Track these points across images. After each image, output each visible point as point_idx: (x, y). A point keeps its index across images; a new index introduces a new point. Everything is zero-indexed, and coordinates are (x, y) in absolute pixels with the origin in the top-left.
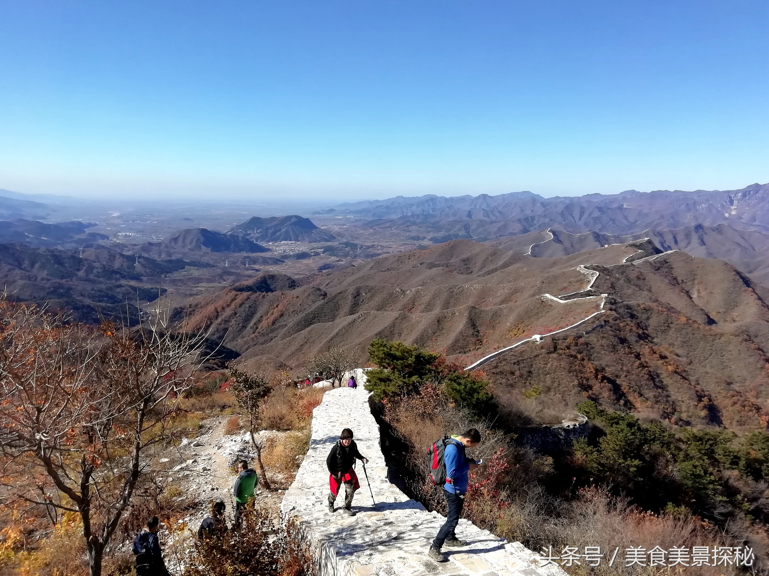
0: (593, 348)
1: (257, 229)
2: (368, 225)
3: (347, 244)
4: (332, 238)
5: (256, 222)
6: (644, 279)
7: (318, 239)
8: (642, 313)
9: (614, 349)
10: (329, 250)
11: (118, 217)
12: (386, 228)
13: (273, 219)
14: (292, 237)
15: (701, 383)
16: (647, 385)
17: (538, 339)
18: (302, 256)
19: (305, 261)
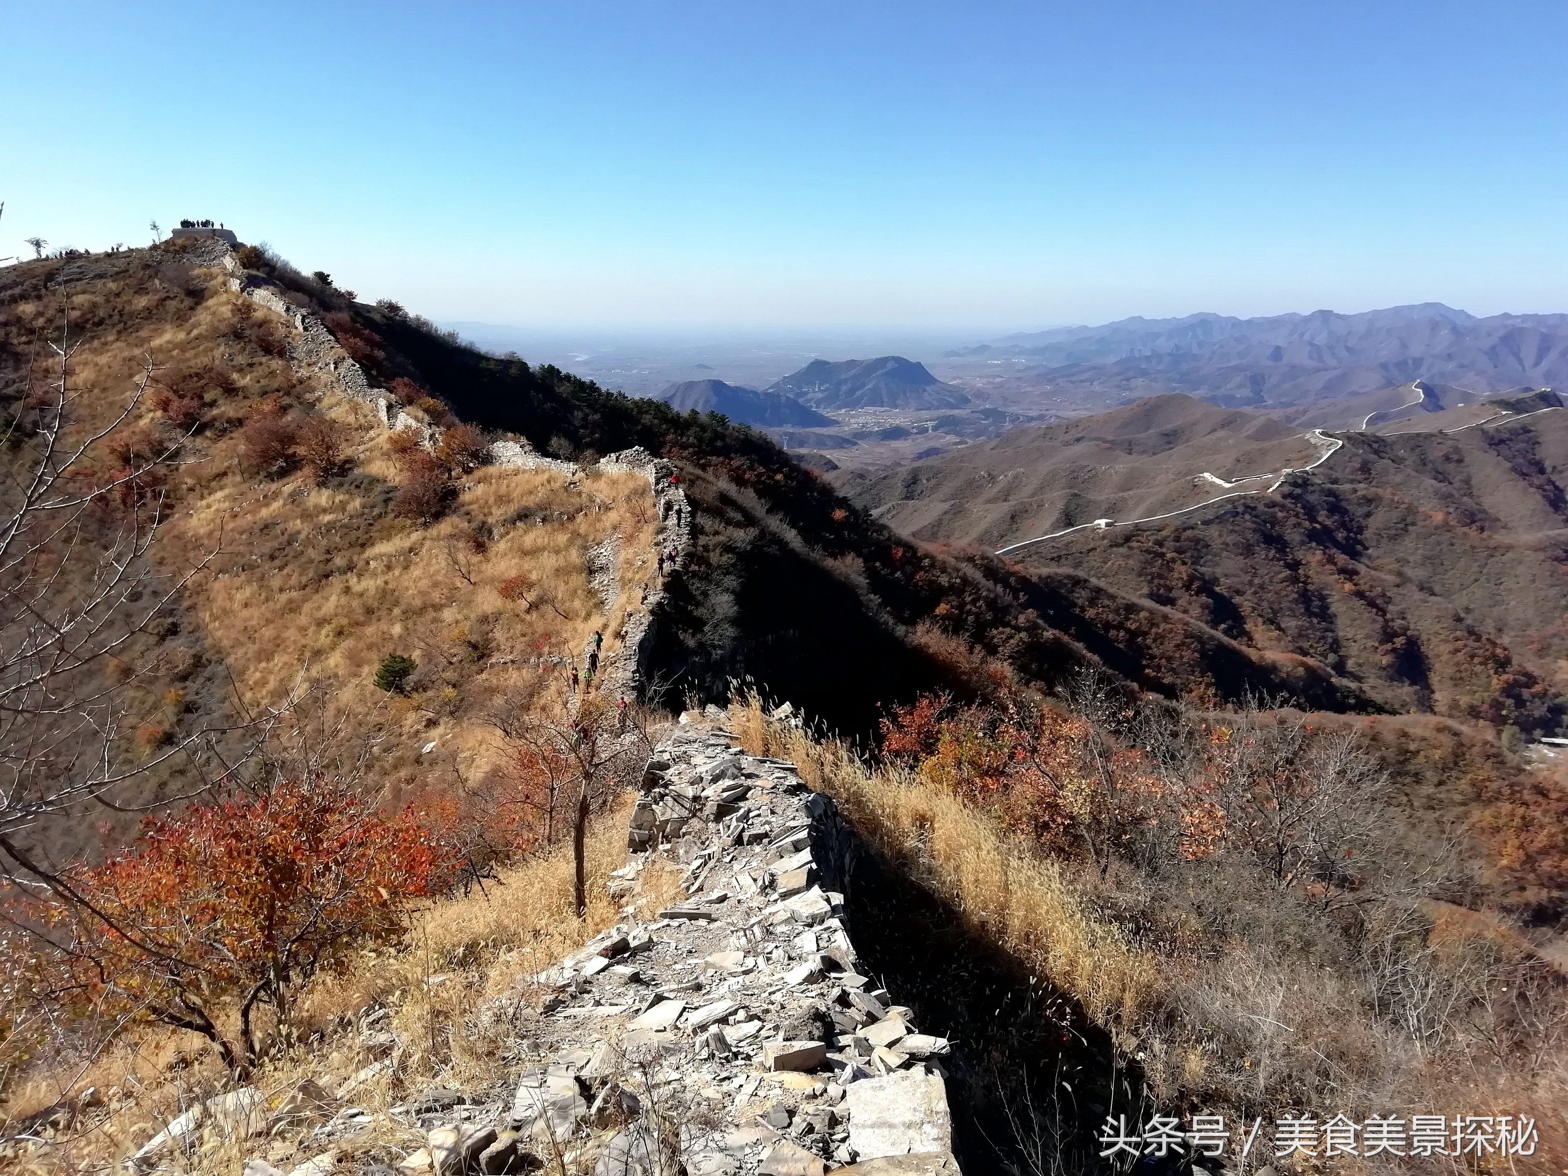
0: (1208, 546)
1: (820, 385)
2: (1049, 376)
3: (987, 413)
4: (964, 401)
5: (819, 370)
6: (1460, 461)
7: (935, 403)
8: (1359, 504)
9: (1248, 550)
10: (947, 424)
11: (585, 363)
12: (1082, 381)
13: (852, 363)
14: (886, 399)
15: (1409, 617)
16: (1291, 609)
17: (1103, 526)
18: (895, 433)
19: (895, 444)
